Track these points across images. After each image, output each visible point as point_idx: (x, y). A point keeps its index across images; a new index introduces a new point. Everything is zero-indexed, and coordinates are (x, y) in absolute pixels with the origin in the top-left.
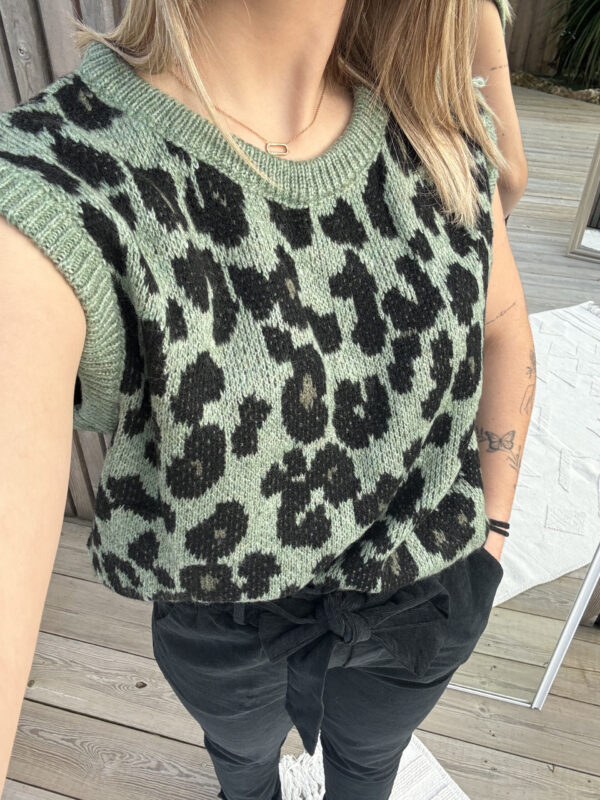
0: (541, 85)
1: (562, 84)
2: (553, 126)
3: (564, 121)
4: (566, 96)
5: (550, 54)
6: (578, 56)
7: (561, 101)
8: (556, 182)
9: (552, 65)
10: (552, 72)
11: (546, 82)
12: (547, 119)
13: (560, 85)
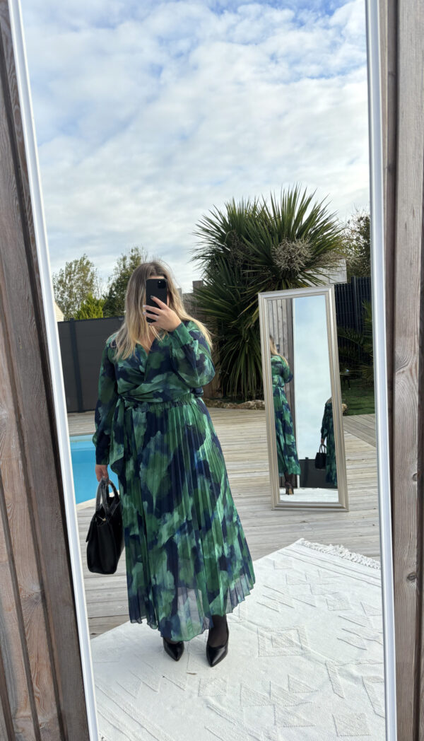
0: (216, 404)
1: (230, 402)
2: (233, 427)
3: (239, 423)
4: (234, 408)
5: (216, 386)
6: (234, 383)
7: (232, 411)
8: (247, 462)
9: (219, 391)
10: (220, 395)
11: (219, 402)
12: (228, 424)
13: (228, 402)
